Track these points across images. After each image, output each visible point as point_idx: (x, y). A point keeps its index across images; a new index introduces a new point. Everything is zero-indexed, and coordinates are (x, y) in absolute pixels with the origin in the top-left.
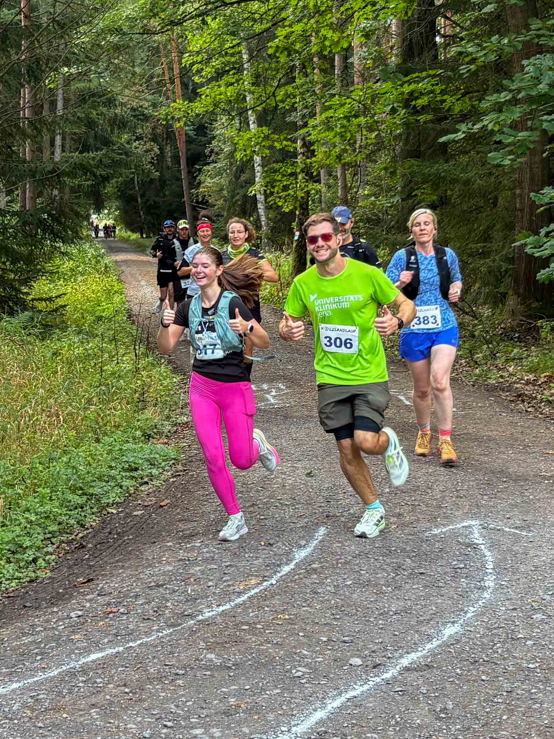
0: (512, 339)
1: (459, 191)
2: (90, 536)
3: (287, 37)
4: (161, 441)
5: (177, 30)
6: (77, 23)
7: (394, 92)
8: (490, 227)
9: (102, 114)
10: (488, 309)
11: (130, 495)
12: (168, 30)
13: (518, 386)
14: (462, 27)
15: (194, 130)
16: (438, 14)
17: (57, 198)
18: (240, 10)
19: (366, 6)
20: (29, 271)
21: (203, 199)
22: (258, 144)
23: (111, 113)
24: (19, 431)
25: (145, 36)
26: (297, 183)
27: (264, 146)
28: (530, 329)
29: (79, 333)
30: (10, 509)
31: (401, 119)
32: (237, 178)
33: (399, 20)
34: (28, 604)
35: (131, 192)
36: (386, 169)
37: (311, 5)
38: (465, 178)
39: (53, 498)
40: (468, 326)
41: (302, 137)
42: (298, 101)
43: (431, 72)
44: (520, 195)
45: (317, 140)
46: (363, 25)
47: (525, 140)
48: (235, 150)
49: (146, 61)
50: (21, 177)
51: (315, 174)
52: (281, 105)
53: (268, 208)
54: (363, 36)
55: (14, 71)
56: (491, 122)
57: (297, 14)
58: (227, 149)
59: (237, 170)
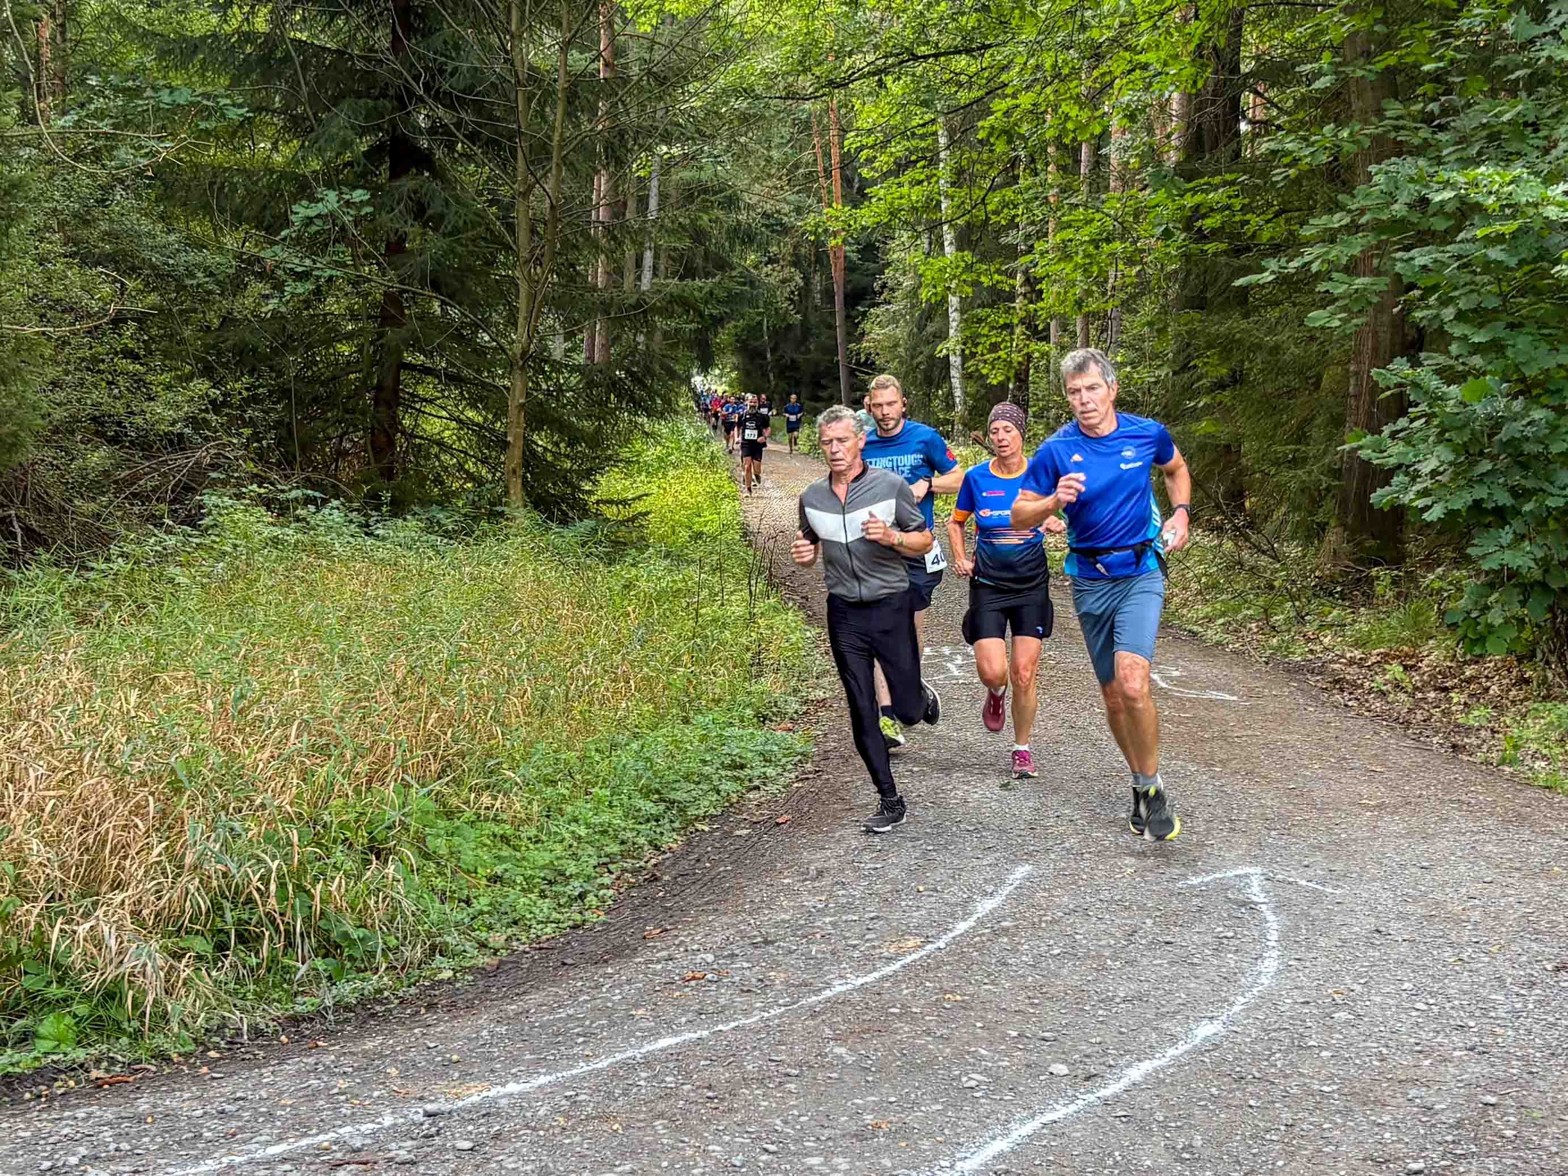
0: (1331, 594)
1: (1263, 362)
2: (667, 863)
3: (1007, 114)
4: (783, 725)
5: (839, 94)
6: (685, 78)
7: (1170, 205)
8: (1308, 421)
9: (717, 220)
10: (1297, 546)
11: (732, 805)
12: (823, 95)
13: (1336, 666)
14: (1280, 109)
15: (858, 251)
16: (1244, 86)
17: (642, 348)
18: (937, 68)
19: (1133, 70)
20: (594, 458)
21: (867, 359)
23: (730, 219)
24: (567, 700)
25: (790, 102)
26: (1012, 340)
27: (965, 281)
28: (1359, 580)
29: (667, 555)
30: (548, 816)
31: (1179, 248)
32: (921, 328)
33: (1183, 93)
34: (569, 961)
35: (758, 343)
36: (1150, 324)
37: (1047, 65)
38: (1272, 344)
39: (615, 803)
40: (1265, 571)
41: (1023, 268)
42: (1020, 212)
43: (1229, 177)
44: (1356, 373)
45: (1048, 275)
46: (1127, 98)
47: (1366, 289)
48: (920, 285)
49: (789, 141)
50: (589, 313)
51: (1040, 328)
52: (994, 219)
53: (967, 377)
54: (1125, 116)
55: (584, 148)
56: (1317, 258)
57: (1026, 77)
58: (907, 283)
59: (922, 315)
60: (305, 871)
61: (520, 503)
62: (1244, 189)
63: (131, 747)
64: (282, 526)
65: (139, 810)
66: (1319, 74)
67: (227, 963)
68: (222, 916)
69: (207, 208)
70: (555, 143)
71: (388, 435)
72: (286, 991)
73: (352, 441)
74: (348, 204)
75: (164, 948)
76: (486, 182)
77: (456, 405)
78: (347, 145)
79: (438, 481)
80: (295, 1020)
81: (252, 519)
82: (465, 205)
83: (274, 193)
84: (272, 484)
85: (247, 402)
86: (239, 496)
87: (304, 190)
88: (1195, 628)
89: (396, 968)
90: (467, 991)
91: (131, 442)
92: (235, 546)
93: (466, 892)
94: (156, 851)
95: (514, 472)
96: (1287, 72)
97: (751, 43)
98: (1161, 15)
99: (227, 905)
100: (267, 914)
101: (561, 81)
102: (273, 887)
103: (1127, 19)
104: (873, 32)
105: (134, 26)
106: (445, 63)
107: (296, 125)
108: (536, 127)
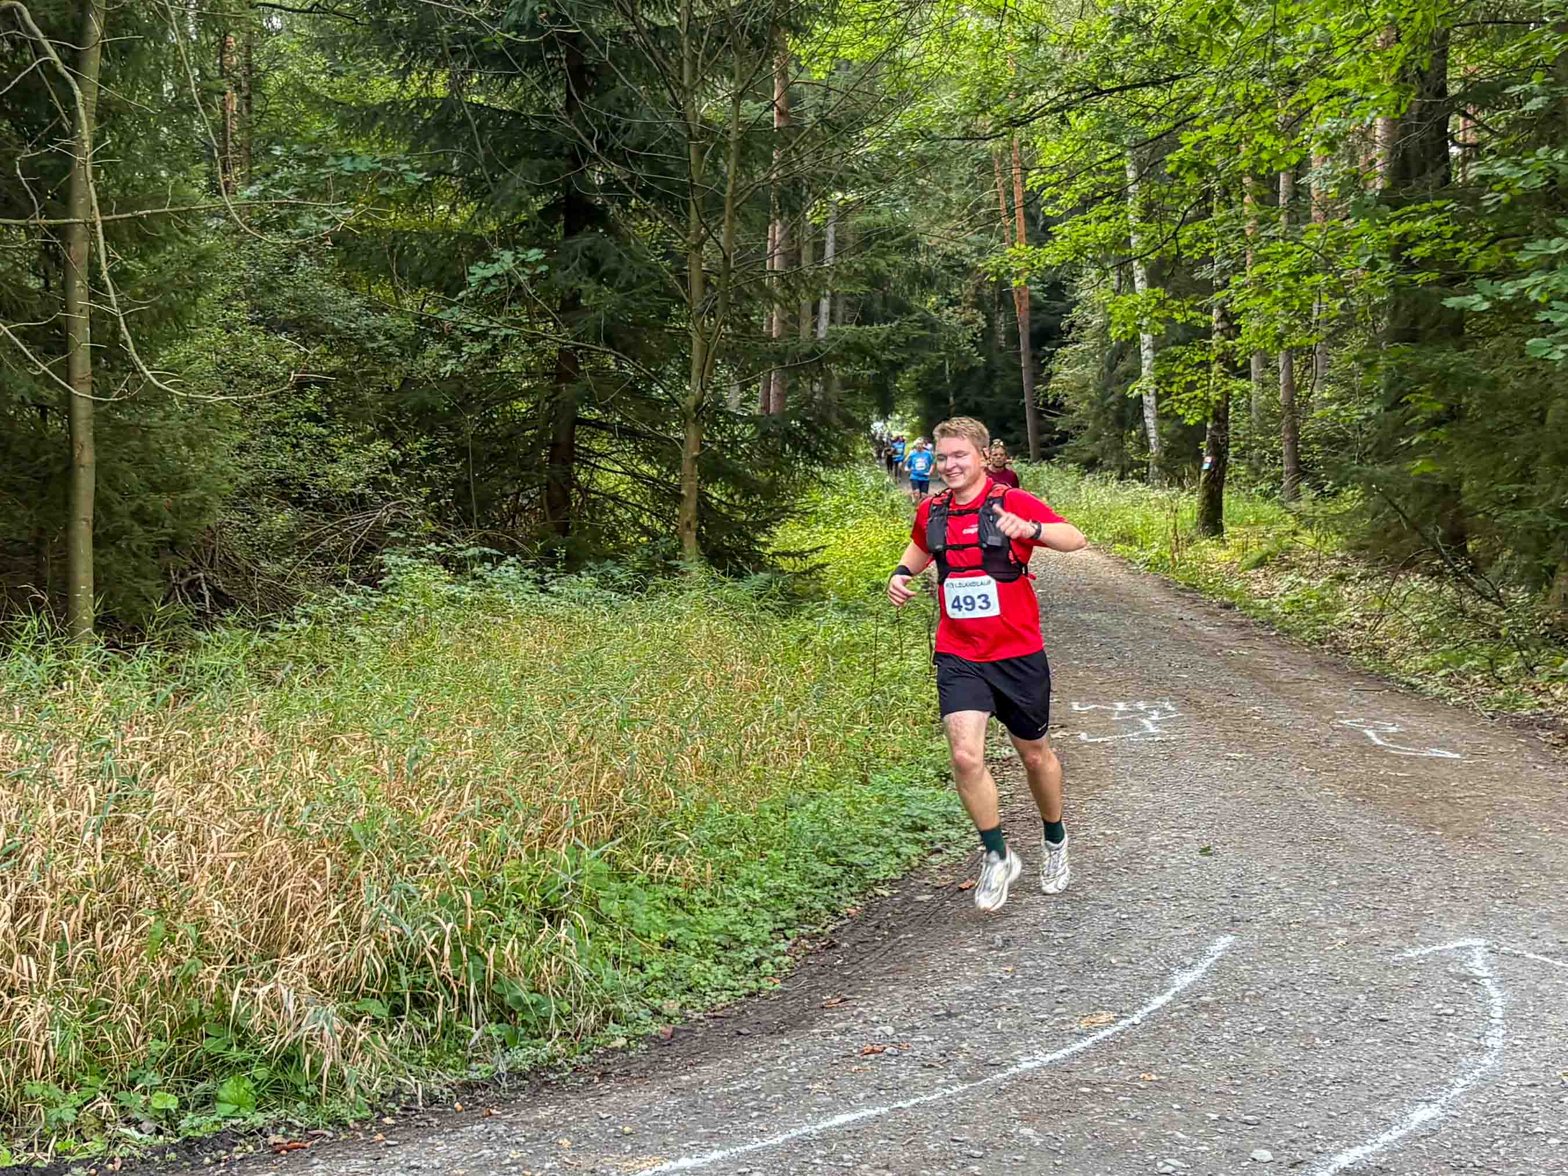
0: (1562, 643)
1: (1481, 397)
2: (846, 929)
3: (1197, 146)
5: (1020, 133)
6: (860, 124)
7: (1375, 235)
8: (1531, 458)
9: (895, 265)
10: (1524, 592)
11: (912, 869)
12: (1004, 133)
14: (1491, 132)
15: (1044, 290)
16: (1451, 110)
17: (818, 395)
18: (1123, 102)
19: (1331, 96)
21: (1055, 401)
23: (908, 262)
24: (741, 760)
25: (967, 143)
26: (1209, 378)
27: (1157, 318)
30: (722, 879)
31: (1385, 279)
32: (1112, 368)
33: (1387, 118)
34: (744, 1031)
35: (939, 388)
36: (1356, 358)
37: (1239, 96)
38: (1490, 377)
39: (791, 866)
41: (1219, 304)
42: (1214, 246)
43: (1438, 204)
45: (1245, 311)
46: (1325, 126)
48: (1109, 324)
49: (968, 182)
50: (762, 364)
51: (1239, 364)
52: (1187, 253)
53: (1162, 417)
54: (1325, 144)
55: (757, 198)
56: (1535, 287)
57: (1217, 107)
58: (1096, 322)
59: (1112, 354)
60: (479, 934)
61: (695, 557)
62: (1455, 217)
63: (309, 808)
64: (459, 584)
66: (1530, 95)
67: (402, 1029)
68: (398, 979)
69: (387, 271)
70: (727, 195)
71: (563, 491)
72: (460, 1057)
73: (528, 497)
74: (523, 263)
75: (341, 1012)
76: (659, 236)
77: (631, 459)
78: (522, 204)
79: (613, 535)
80: (469, 1087)
81: (430, 578)
82: (640, 260)
83: (452, 253)
84: (450, 542)
85: (425, 461)
86: (418, 555)
87: (481, 250)
88: (1414, 680)
89: (569, 1035)
90: (640, 1060)
91: (314, 504)
92: (414, 605)
93: (639, 957)
94: (333, 913)
95: (688, 524)
96: (1497, 93)
97: (928, 85)
98: (1360, 39)
99: (402, 968)
100: (442, 978)
101: (734, 132)
102: (447, 950)
103: (1321, 45)
104: (1055, 68)
105: (317, 96)
106: (618, 121)
107: (473, 187)
108: (708, 180)
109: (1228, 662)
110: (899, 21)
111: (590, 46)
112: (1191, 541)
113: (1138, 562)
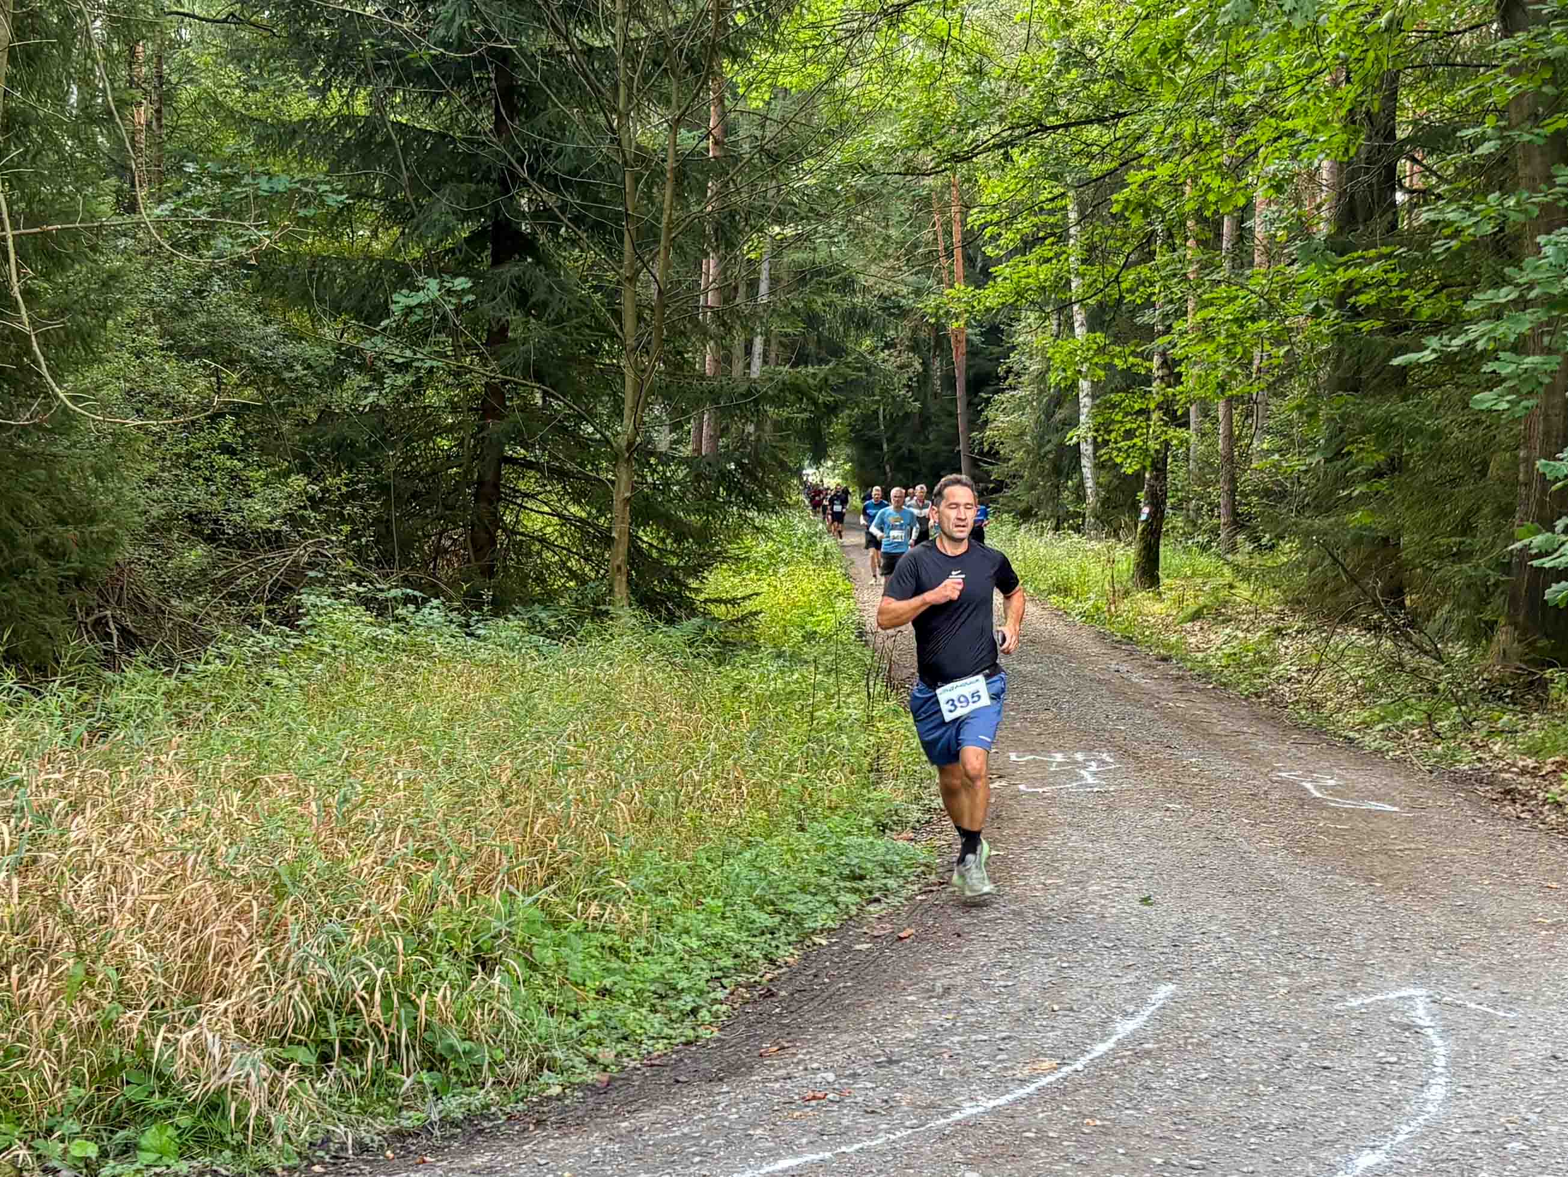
0: (1500, 698)
1: (1423, 449)
2: (784, 978)
3: (1143, 186)
4: (904, 835)
5: (963, 168)
6: (799, 154)
7: (1321, 281)
8: (1474, 511)
9: (831, 304)
10: (1462, 647)
11: (851, 918)
12: (946, 169)
13: (1507, 776)
14: (1440, 178)
15: (982, 334)
16: (1400, 153)
17: (752, 438)
18: (1067, 139)
19: (1280, 138)
20: (702, 555)
21: (991, 448)
22: (1086, 359)
23: (844, 302)
24: (677, 806)
25: (909, 178)
26: (1149, 426)
27: (1096, 364)
28: (1532, 683)
29: (779, 656)
30: (658, 927)
31: (1330, 327)
32: (1050, 415)
33: (1335, 161)
34: (682, 1079)
35: (874, 433)
36: (1300, 408)
37: (1188, 132)
38: (1434, 427)
39: (728, 914)
40: (1428, 674)
41: (1160, 350)
42: (1157, 290)
43: (1385, 250)
44: (1526, 460)
45: (1187, 357)
46: (1273, 167)
47: (1535, 369)
48: (1048, 370)
49: (908, 219)
50: (698, 403)
51: (1179, 413)
52: (1129, 297)
53: (1100, 466)
54: (1272, 186)
55: (693, 230)
56: (1482, 336)
57: (1164, 147)
58: (1035, 367)
59: (1049, 402)
60: (410, 980)
61: (625, 602)
62: (1402, 264)
63: (234, 849)
64: (381, 626)
65: (242, 915)
66: (1483, 139)
67: (331, 1075)
68: (325, 1027)
69: (305, 298)
70: (663, 225)
71: (488, 532)
72: (390, 1105)
73: (451, 538)
74: (449, 292)
75: (267, 1058)
76: (591, 268)
77: (560, 500)
78: (448, 231)
79: (540, 580)
80: (401, 1135)
81: (352, 619)
82: (571, 292)
83: (374, 280)
84: (371, 582)
85: (347, 498)
86: (337, 596)
87: (405, 278)
88: (1351, 734)
89: (502, 1083)
90: (576, 1108)
91: (227, 540)
92: (334, 647)
93: (574, 1005)
94: (259, 957)
95: (619, 568)
96: (1447, 137)
97: (869, 116)
98: (1310, 79)
99: (331, 1014)
100: (371, 1025)
101: (670, 161)
102: (377, 996)
103: (1273, 84)
104: (999, 103)
105: (231, 112)
106: (550, 145)
107: (397, 211)
108: (644, 210)
109: (1164, 714)
110: (840, 49)
111: (519, 66)
112: (1127, 593)
113: (1073, 613)
